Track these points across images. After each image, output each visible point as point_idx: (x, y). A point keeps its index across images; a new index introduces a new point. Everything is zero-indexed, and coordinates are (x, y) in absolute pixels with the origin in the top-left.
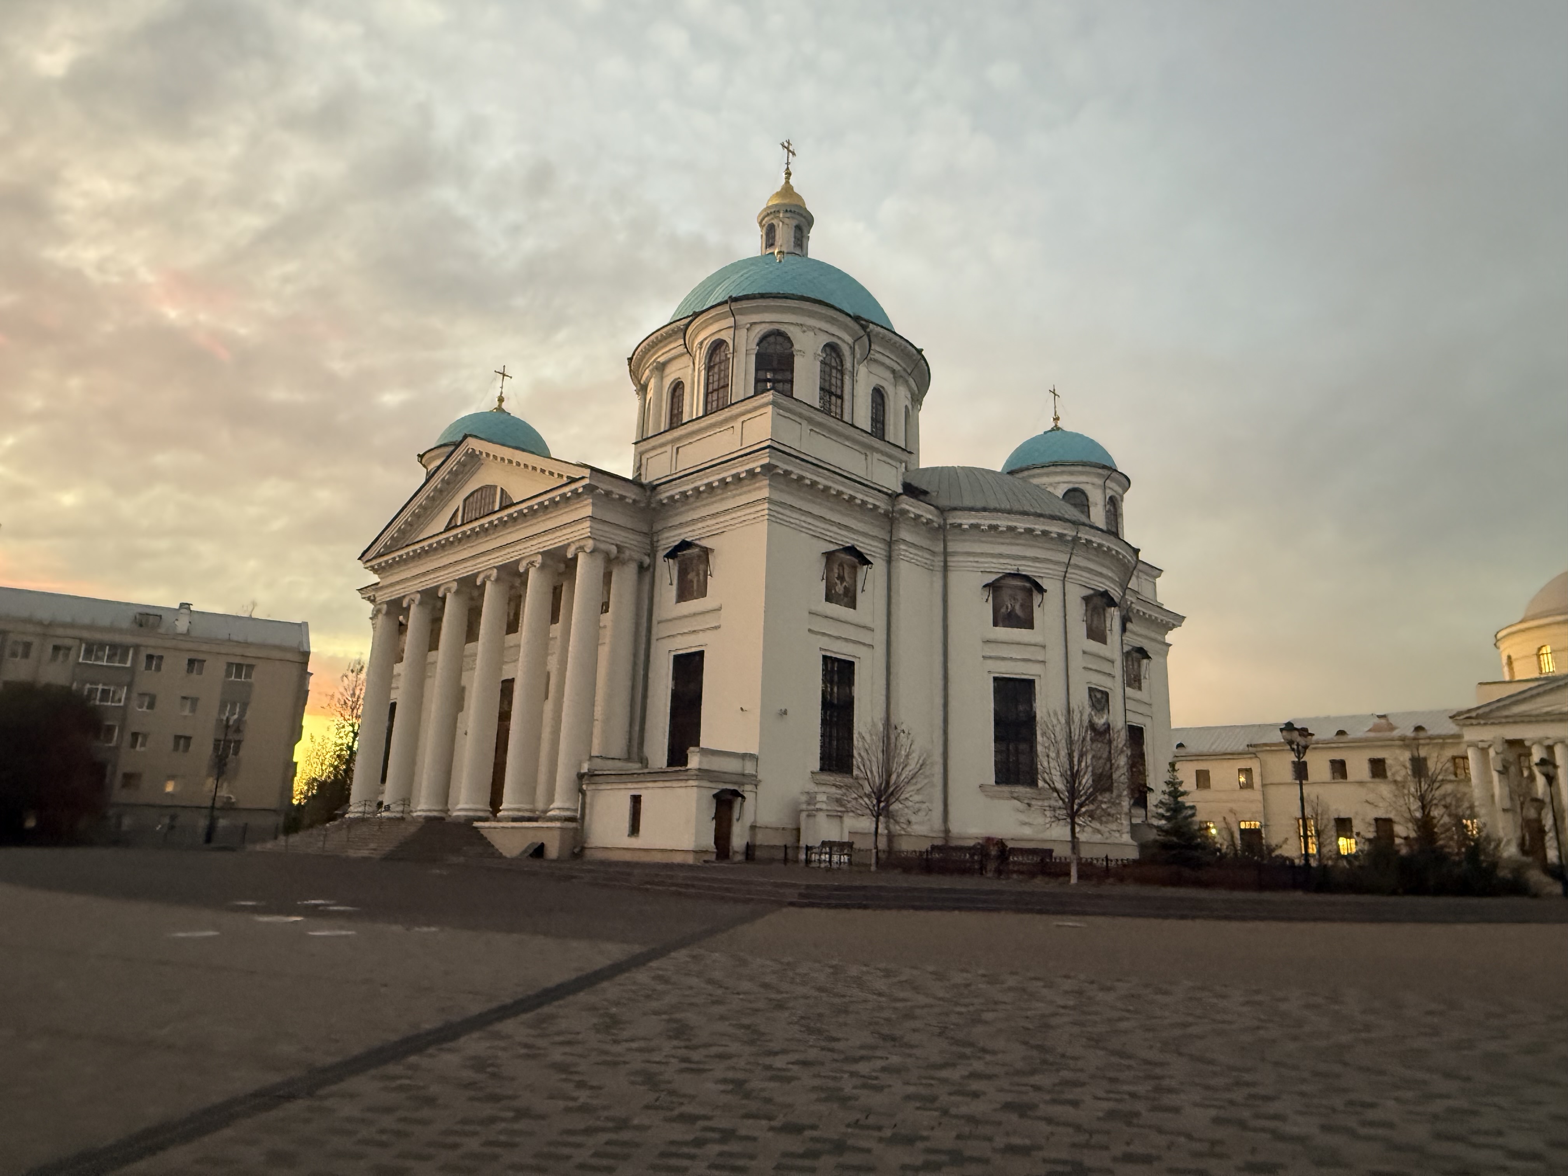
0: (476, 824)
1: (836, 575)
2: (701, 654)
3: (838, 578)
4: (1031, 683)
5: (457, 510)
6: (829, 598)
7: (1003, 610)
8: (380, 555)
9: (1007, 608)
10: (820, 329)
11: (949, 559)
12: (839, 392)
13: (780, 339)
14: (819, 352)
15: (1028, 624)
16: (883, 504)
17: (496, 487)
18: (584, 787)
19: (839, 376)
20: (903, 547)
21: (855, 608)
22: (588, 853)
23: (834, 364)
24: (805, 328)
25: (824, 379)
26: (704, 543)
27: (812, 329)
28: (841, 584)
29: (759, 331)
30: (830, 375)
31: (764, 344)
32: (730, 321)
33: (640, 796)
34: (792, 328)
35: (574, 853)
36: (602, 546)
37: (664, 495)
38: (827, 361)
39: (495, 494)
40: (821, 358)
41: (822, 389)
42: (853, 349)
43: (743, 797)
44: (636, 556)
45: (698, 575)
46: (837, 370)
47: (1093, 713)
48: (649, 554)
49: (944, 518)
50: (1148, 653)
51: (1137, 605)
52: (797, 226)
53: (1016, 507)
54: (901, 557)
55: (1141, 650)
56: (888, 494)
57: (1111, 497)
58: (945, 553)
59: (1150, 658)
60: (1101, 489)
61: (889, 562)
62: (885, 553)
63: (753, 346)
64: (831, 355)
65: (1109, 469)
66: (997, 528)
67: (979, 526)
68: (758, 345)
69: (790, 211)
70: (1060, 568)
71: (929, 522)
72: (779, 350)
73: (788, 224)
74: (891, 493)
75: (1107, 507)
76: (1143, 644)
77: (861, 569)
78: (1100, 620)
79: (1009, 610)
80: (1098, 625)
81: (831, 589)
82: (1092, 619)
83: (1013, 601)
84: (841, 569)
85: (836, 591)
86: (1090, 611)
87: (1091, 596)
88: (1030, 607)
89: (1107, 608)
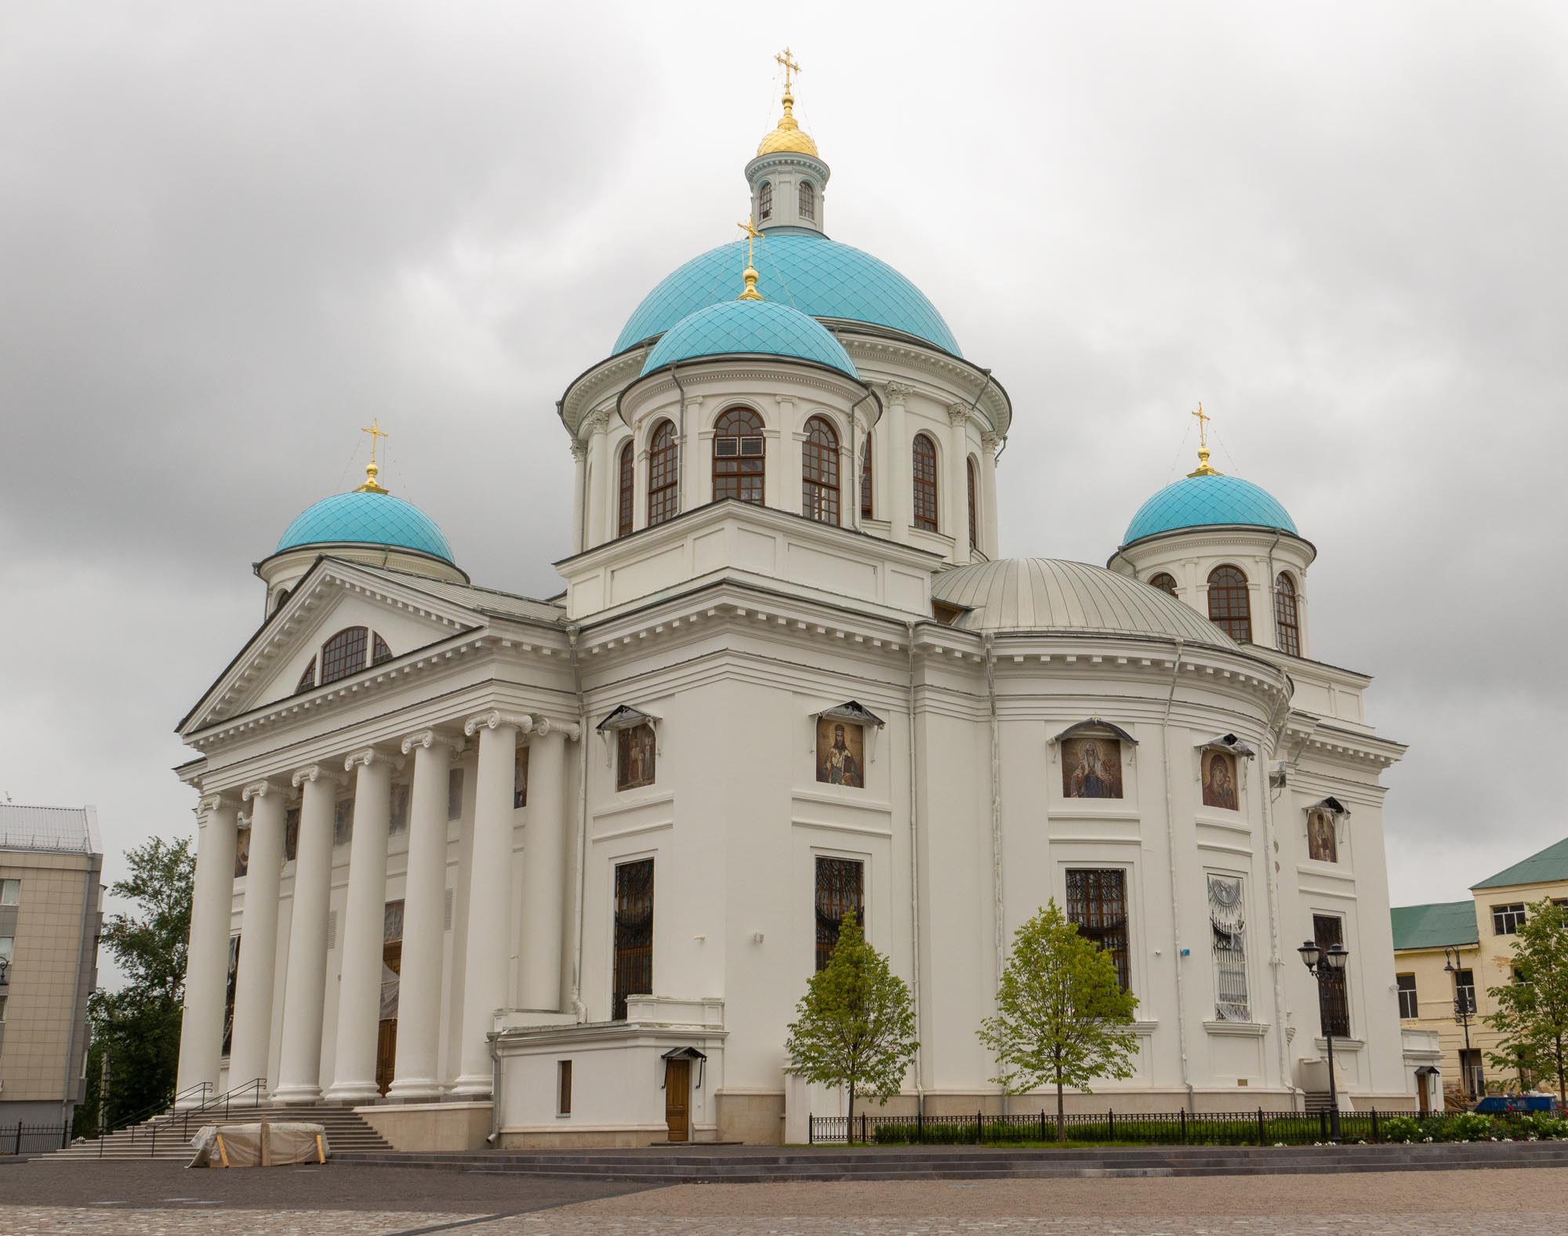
0: (358, 1109)
1: (832, 742)
2: (649, 863)
3: (836, 746)
4: (1119, 876)
5: (314, 660)
6: (822, 776)
7: (1078, 772)
8: (205, 726)
9: (1083, 768)
10: (799, 398)
11: (998, 704)
12: (833, 482)
13: (745, 415)
14: (801, 431)
15: (1114, 790)
16: (895, 639)
17: (366, 629)
18: (499, 1053)
19: (833, 458)
20: (927, 694)
21: (861, 785)
22: (506, 1141)
23: (824, 442)
24: (778, 399)
25: (810, 467)
26: (647, 710)
27: (788, 399)
28: (840, 754)
29: (715, 407)
30: (820, 459)
31: (724, 422)
32: (675, 395)
33: (570, 1062)
34: (758, 399)
35: (488, 1141)
36: (511, 718)
37: (595, 642)
38: (815, 440)
39: (365, 637)
40: (804, 439)
41: (805, 480)
42: (851, 417)
43: (703, 1056)
44: (561, 726)
45: (643, 752)
46: (829, 449)
47: (1217, 910)
48: (578, 723)
49: (988, 649)
50: (1344, 805)
51: (1320, 736)
52: (803, 183)
53: (1094, 625)
54: (926, 708)
55: (1331, 803)
56: (904, 625)
57: (1282, 573)
58: (992, 696)
59: (1349, 813)
60: (1265, 563)
61: (911, 716)
62: (904, 705)
63: (709, 428)
64: (820, 430)
65: (1274, 533)
66: (1063, 658)
67: (1038, 657)
68: (716, 426)
69: (792, 162)
70: (1162, 706)
71: (966, 657)
72: (745, 430)
73: (789, 182)
74: (908, 623)
75: (1277, 588)
76: (1336, 791)
77: (870, 730)
78: (1225, 776)
79: (1086, 772)
80: (1224, 783)
81: (826, 762)
82: (1212, 776)
83: (1091, 758)
84: (840, 734)
85: (832, 765)
86: (1208, 763)
87: (1210, 744)
88: (1117, 767)
89: (1238, 758)
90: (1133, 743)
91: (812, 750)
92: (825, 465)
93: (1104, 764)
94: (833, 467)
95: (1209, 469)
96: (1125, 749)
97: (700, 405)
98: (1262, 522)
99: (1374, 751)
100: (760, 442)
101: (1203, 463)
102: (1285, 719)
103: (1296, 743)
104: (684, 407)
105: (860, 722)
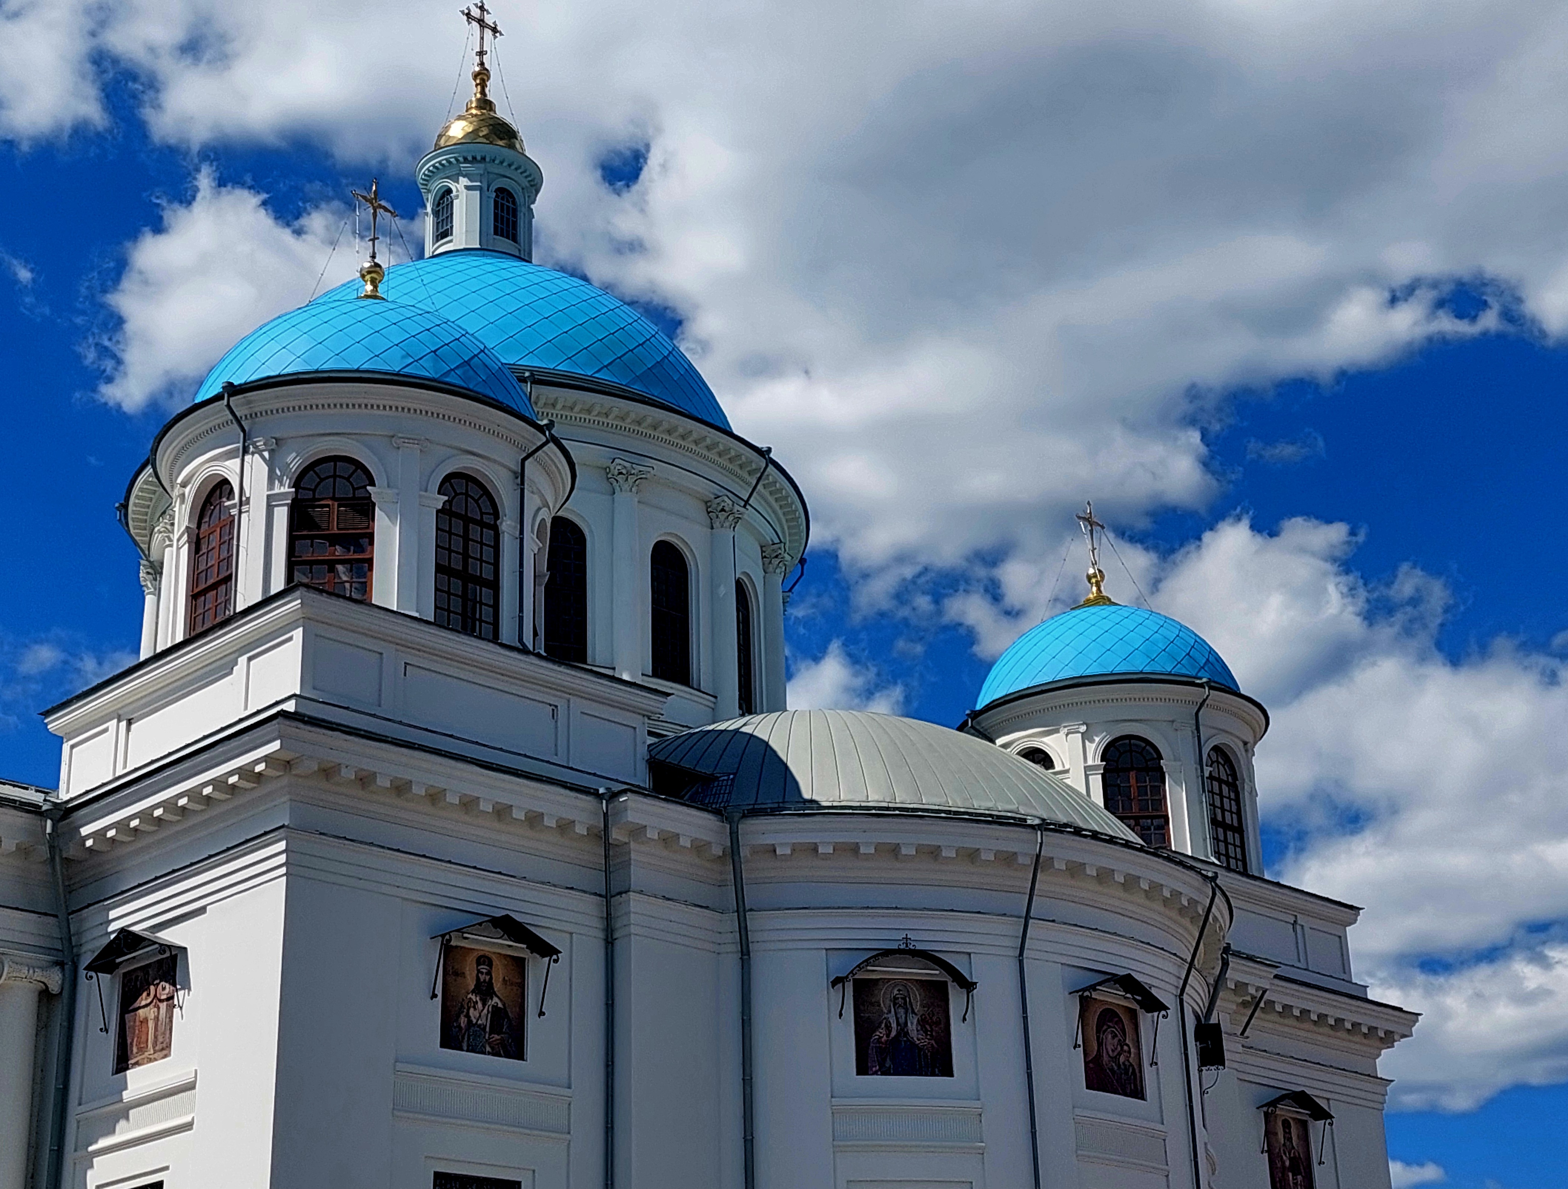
1: (470, 986)
3: (475, 992)
6: (451, 1040)
7: (881, 1033)
9: (888, 1028)
10: (435, 441)
11: (752, 922)
12: (487, 576)
13: (343, 470)
14: (435, 494)
15: (940, 1064)
16: (583, 816)
19: (488, 539)
20: (634, 907)
21: (520, 1056)
24: (397, 444)
25: (449, 550)
27: (416, 442)
28: (484, 1005)
29: (299, 456)
30: (466, 538)
31: (310, 481)
37: (87, 829)
38: (456, 508)
40: (440, 506)
41: (440, 569)
42: (518, 474)
44: (30, 972)
45: (156, 1005)
46: (482, 524)
48: (61, 964)
49: (734, 836)
50: (1323, 1104)
51: (1281, 994)
52: (500, 191)
53: (903, 798)
54: (633, 929)
55: (1302, 1099)
56: (596, 794)
57: (1216, 749)
58: (742, 911)
59: (1331, 1117)
60: (1188, 732)
61: (610, 942)
62: (599, 924)
63: (285, 488)
64: (467, 495)
65: (1201, 686)
66: (854, 849)
67: (814, 848)
68: (296, 484)
69: (483, 159)
70: (1014, 928)
71: (699, 848)
72: (344, 490)
73: (480, 189)
74: (602, 791)
75: (1207, 771)
76: (1308, 1082)
77: (536, 967)
79: (893, 1033)
80: (1119, 1054)
81: (458, 1016)
82: (1100, 1043)
83: (901, 1011)
84: (484, 969)
85: (470, 1021)
86: (1093, 1021)
87: (1093, 988)
88: (943, 1021)
89: (1141, 1014)
90: (968, 986)
91: (434, 996)
92: (474, 550)
93: (922, 1022)
94: (488, 553)
95: (1103, 597)
96: (956, 999)
97: (272, 452)
98: (1184, 671)
99: (1366, 1021)
100: (366, 509)
101: (1094, 589)
102: (1225, 964)
103: (1244, 1004)
104: (248, 458)
105: (520, 949)
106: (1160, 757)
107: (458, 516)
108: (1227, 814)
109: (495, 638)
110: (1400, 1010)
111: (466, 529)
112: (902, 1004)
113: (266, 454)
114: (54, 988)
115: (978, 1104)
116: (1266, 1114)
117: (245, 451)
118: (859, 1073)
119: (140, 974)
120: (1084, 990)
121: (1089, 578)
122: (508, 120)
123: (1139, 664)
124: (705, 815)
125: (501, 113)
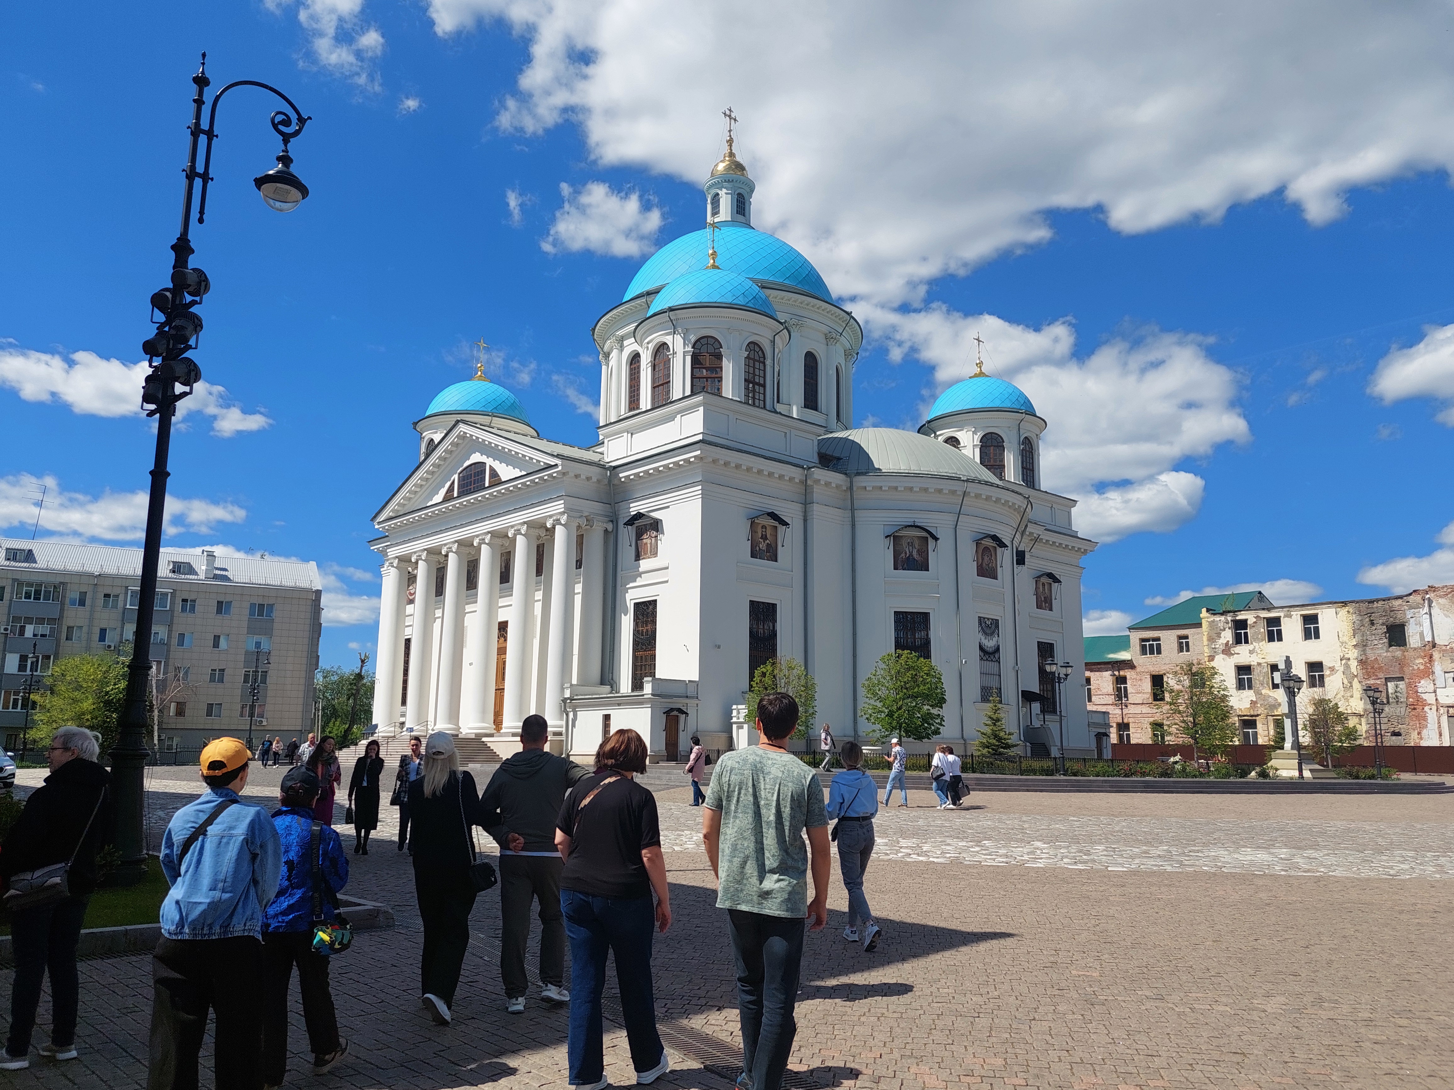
0: (484, 739)
1: (760, 535)
2: (654, 602)
3: (761, 538)
4: (926, 615)
5: (454, 482)
6: (754, 555)
7: (903, 555)
8: (389, 518)
9: (906, 553)
10: (744, 330)
11: (856, 514)
12: (762, 382)
13: (711, 342)
14: (744, 350)
15: (924, 567)
16: (798, 476)
17: (485, 465)
18: (568, 709)
19: (762, 367)
20: (817, 507)
21: (776, 561)
23: (757, 358)
24: (731, 331)
25: (749, 372)
26: (653, 514)
27: (737, 331)
28: (764, 543)
29: (693, 336)
30: (754, 368)
31: (699, 346)
32: (669, 328)
33: (610, 715)
34: (719, 332)
36: (574, 518)
37: (623, 475)
38: (752, 356)
39: (484, 470)
40: (746, 356)
41: (745, 380)
42: (773, 342)
43: (687, 714)
44: (602, 524)
45: (651, 539)
46: (760, 362)
47: (983, 638)
48: (612, 521)
49: (851, 482)
50: (1058, 577)
51: (1046, 536)
52: (739, 194)
53: (914, 469)
54: (814, 517)
55: (1050, 576)
56: (803, 467)
57: (1026, 438)
58: (853, 510)
59: (1061, 582)
60: (1015, 431)
61: (805, 520)
62: (801, 514)
63: (689, 348)
64: (754, 350)
65: (1022, 413)
66: (896, 488)
67: (881, 488)
68: (693, 347)
69: (733, 181)
70: (953, 518)
71: (838, 487)
72: (711, 350)
73: (731, 194)
74: (805, 466)
75: (1022, 447)
76: (1054, 569)
77: (781, 529)
78: (990, 559)
79: (908, 556)
80: (989, 563)
81: (756, 547)
82: (983, 559)
83: (911, 548)
84: (764, 530)
85: (760, 548)
86: (980, 552)
87: (982, 539)
88: (926, 552)
89: (998, 548)
90: (936, 539)
91: (749, 540)
92: (757, 371)
93: (918, 550)
94: (762, 373)
95: (983, 373)
96: (931, 542)
97: (684, 334)
98: (1015, 407)
99: (1077, 546)
100: (719, 357)
101: (979, 369)
102: (1026, 526)
103: (1031, 540)
104: (675, 335)
105: (776, 524)
106: (1003, 442)
107: (751, 359)
108: (1028, 464)
109: (764, 408)
110: (1090, 541)
111: (754, 364)
112: (911, 544)
113: (682, 335)
114: (610, 528)
115: (937, 581)
116: (1036, 581)
117: (674, 333)
118: (895, 569)
119: (643, 527)
120: (979, 540)
121: (977, 364)
122: (742, 162)
123: (997, 404)
124: (841, 475)
125: (738, 158)
